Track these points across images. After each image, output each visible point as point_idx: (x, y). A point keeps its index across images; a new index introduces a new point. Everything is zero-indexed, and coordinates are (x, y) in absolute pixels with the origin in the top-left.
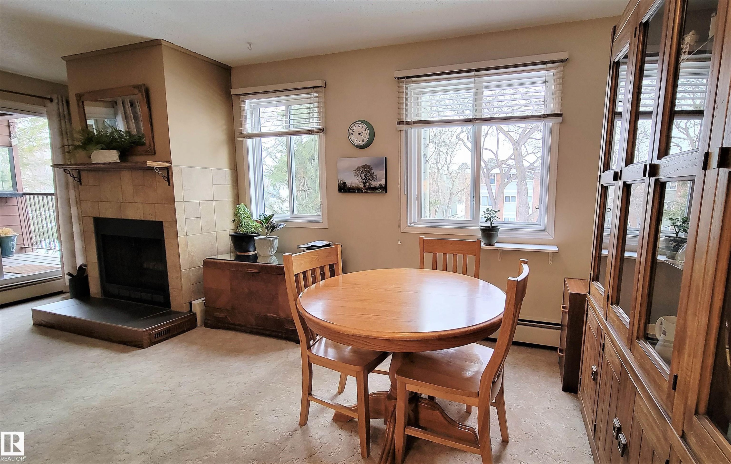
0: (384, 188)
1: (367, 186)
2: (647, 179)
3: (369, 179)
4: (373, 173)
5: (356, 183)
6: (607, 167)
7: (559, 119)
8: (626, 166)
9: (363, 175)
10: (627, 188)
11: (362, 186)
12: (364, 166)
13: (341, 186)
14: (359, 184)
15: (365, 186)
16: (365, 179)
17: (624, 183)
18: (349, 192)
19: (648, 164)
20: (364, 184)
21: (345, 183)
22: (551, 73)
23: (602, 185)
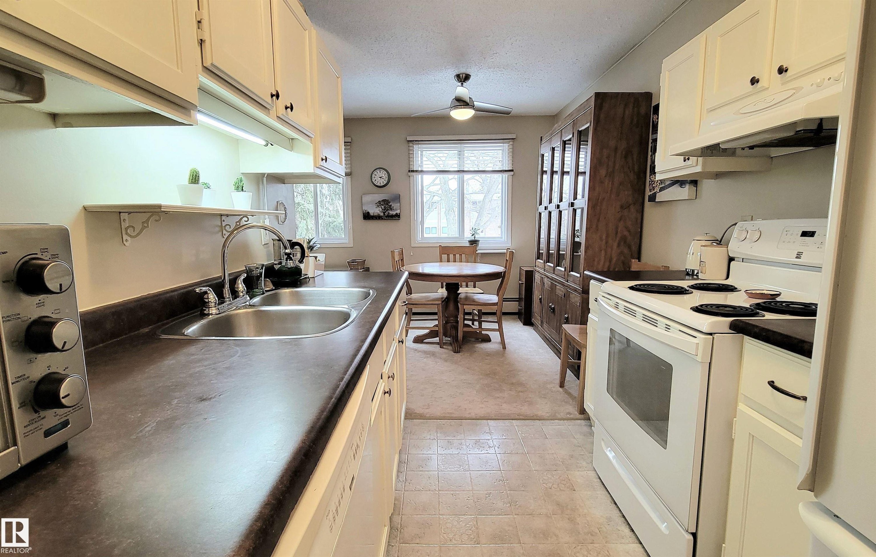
0: (397, 216)
1: (386, 215)
2: (556, 209)
3: (388, 210)
4: (391, 205)
5: (377, 213)
6: (541, 204)
7: (512, 173)
8: (549, 204)
9: (383, 207)
10: (550, 213)
11: (382, 214)
12: (383, 201)
13: (365, 215)
14: (380, 213)
15: (384, 215)
16: (384, 210)
17: (549, 211)
18: (372, 219)
19: (556, 204)
20: (384, 213)
21: (368, 213)
22: (506, 145)
23: (539, 212)
